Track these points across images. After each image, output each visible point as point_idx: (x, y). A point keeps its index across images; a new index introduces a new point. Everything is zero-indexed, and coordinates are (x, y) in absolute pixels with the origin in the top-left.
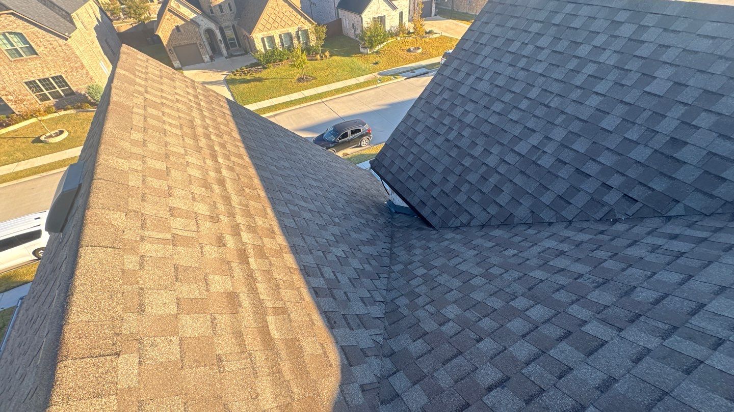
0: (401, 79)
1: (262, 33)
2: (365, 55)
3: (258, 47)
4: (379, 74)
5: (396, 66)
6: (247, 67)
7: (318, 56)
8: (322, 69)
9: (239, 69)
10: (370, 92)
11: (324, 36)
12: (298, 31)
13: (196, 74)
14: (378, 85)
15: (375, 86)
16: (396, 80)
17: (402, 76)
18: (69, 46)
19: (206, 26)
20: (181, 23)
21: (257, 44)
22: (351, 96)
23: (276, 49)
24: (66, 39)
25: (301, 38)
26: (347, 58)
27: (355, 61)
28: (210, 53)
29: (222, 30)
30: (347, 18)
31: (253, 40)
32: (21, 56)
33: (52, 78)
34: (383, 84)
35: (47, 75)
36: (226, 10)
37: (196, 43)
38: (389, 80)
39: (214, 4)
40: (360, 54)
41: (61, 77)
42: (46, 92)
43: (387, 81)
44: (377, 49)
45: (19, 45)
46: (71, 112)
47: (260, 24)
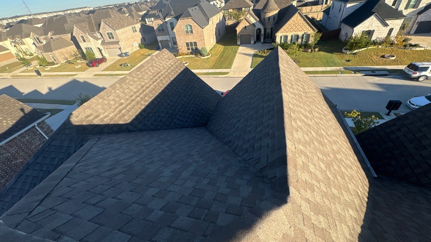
0: (359, 75)
1: (282, 34)
2: (343, 54)
4: (344, 68)
5: (363, 65)
6: (267, 49)
7: (310, 50)
8: (307, 58)
9: (263, 50)
10: (329, 78)
11: (318, 39)
12: (304, 34)
13: (244, 49)
14: (338, 75)
15: (335, 75)
16: (355, 75)
17: (361, 73)
18: (203, 31)
19: (259, 27)
20: (248, 24)
21: (277, 39)
22: (314, 77)
23: (287, 42)
24: (203, 29)
25: (304, 38)
26: (329, 54)
27: (335, 57)
28: (255, 40)
29: (265, 30)
30: (345, 29)
31: (276, 36)
32: (188, 33)
33: (194, 42)
34: (342, 75)
35: (193, 41)
36: (271, 20)
37: (251, 35)
38: (349, 74)
39: (267, 17)
40: (340, 53)
41: (196, 42)
42: (190, 47)
43: (346, 74)
44: (355, 51)
45: (189, 29)
46: (194, 56)
47: (283, 29)
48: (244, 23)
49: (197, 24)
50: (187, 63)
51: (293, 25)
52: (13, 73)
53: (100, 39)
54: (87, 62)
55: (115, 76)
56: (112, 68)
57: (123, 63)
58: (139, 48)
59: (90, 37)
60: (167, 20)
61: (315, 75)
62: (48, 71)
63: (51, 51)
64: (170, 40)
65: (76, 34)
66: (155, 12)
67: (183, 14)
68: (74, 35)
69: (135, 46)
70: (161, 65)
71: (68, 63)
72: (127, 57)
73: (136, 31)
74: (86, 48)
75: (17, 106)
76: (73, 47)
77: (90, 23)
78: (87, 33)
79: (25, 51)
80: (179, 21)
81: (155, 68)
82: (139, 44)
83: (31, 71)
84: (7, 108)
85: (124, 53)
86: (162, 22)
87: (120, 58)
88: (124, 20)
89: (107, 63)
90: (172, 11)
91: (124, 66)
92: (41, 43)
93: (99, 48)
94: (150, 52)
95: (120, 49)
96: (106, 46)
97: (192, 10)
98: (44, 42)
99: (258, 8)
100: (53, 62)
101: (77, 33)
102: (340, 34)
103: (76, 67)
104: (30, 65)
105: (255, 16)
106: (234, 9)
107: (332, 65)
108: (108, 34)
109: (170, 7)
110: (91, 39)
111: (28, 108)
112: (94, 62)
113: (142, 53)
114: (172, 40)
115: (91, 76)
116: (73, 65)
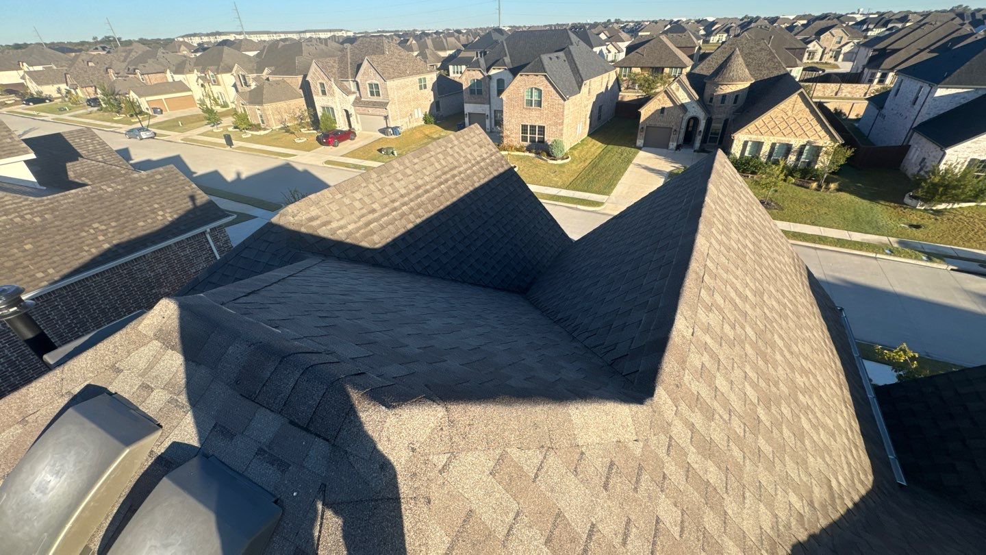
0: (941, 266)
2: (905, 209)
3: (734, 149)
4: (901, 242)
7: (814, 185)
8: (804, 201)
10: (853, 258)
11: (842, 162)
12: (805, 146)
13: (650, 158)
14: (878, 256)
15: (874, 255)
16: (929, 264)
17: (948, 264)
18: (564, 105)
19: (695, 114)
20: (669, 104)
21: (734, 145)
23: (758, 158)
24: (565, 100)
25: (804, 154)
26: (866, 203)
27: (881, 211)
28: (681, 141)
29: (709, 122)
30: (921, 148)
31: (733, 140)
32: (531, 105)
33: (539, 126)
34: (892, 258)
35: (537, 124)
36: (729, 102)
37: (671, 128)
38: (911, 258)
39: (718, 93)
40: (898, 203)
41: (544, 127)
42: (529, 135)
43: (904, 257)
44: (941, 207)
45: (535, 98)
46: (532, 155)
47: (753, 125)
48: (662, 101)
49: (555, 88)
51: (782, 120)
52: (187, 134)
53: (354, 93)
54: (319, 134)
56: (361, 153)
57: (385, 147)
58: (423, 123)
59: (336, 87)
60: (493, 72)
61: (817, 246)
62: (247, 140)
63: (261, 103)
64: (491, 115)
65: (312, 78)
66: (472, 54)
67: (530, 65)
68: (308, 78)
69: (417, 117)
70: (462, 153)
71: (284, 131)
72: (396, 136)
73: (425, 87)
74: (323, 108)
75: (186, 190)
76: (301, 102)
77: (342, 60)
78: (332, 80)
79: (216, 96)
80: (518, 77)
81: (450, 159)
82: (425, 115)
83: (216, 135)
84: (170, 189)
85: (392, 128)
86: (482, 76)
87: (383, 136)
88: (408, 64)
89: (356, 143)
90: (506, 56)
91: (387, 153)
92: (248, 86)
93: (346, 111)
94: (444, 133)
95: (386, 118)
96: (361, 110)
97: (551, 59)
98: (253, 85)
99: (702, 72)
100: (259, 125)
101: (315, 77)
102: (906, 157)
103: (297, 141)
104: (219, 124)
105: (690, 88)
106: (645, 67)
108: (371, 85)
109: (506, 47)
110: (337, 91)
111: (202, 198)
112: (331, 137)
113: (427, 133)
114: (493, 115)
115: (320, 163)
116: (293, 135)
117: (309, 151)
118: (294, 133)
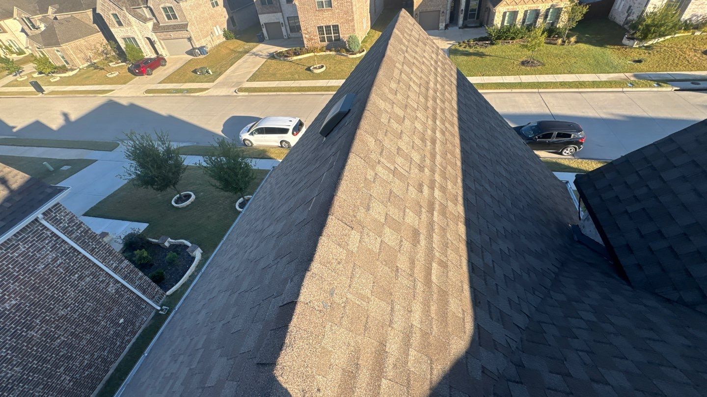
0: (668, 89)
1: (507, 7)
2: (626, 48)
3: (496, 21)
4: (635, 76)
5: (670, 70)
6: (475, 40)
7: (560, 41)
8: (557, 56)
9: (466, 41)
11: (580, 18)
12: (549, 9)
14: (625, 89)
15: (621, 90)
16: (660, 89)
17: (673, 86)
21: (496, 18)
22: (579, 94)
23: (515, 25)
25: (549, 16)
26: (598, 48)
27: (610, 53)
28: (448, 21)
31: (495, 13)
32: (323, 7)
33: (325, 27)
34: (634, 89)
35: (331, 24)
37: (440, 11)
38: (647, 87)
40: (619, 45)
41: (338, 25)
42: (325, 36)
43: (642, 87)
44: (650, 43)
46: (333, 53)
50: (322, 67)
53: (150, 19)
54: (130, 66)
55: (187, 93)
56: (177, 77)
57: (198, 67)
58: (224, 39)
59: (130, 16)
61: (581, 90)
62: (57, 83)
63: (57, 44)
64: (285, 23)
65: (102, 10)
68: (98, 11)
69: (217, 34)
71: (92, 68)
72: (204, 56)
73: (217, 5)
76: (100, 37)
78: (124, 8)
79: (7, 44)
82: (225, 31)
83: (23, 84)
85: (198, 49)
87: (191, 57)
89: (168, 68)
91: (202, 73)
92: (37, 29)
93: (149, 39)
94: (247, 46)
95: (190, 39)
96: (163, 35)
98: (43, 27)
100: (65, 66)
101: (105, 8)
102: (613, 8)
103: (110, 76)
104: (21, 72)
107: (608, 69)
108: (165, 9)
110: (133, 20)
111: (18, 178)
112: (142, 66)
113: (232, 48)
114: (287, 21)
115: (141, 93)
116: (103, 71)
117: (125, 83)
118: (103, 69)
